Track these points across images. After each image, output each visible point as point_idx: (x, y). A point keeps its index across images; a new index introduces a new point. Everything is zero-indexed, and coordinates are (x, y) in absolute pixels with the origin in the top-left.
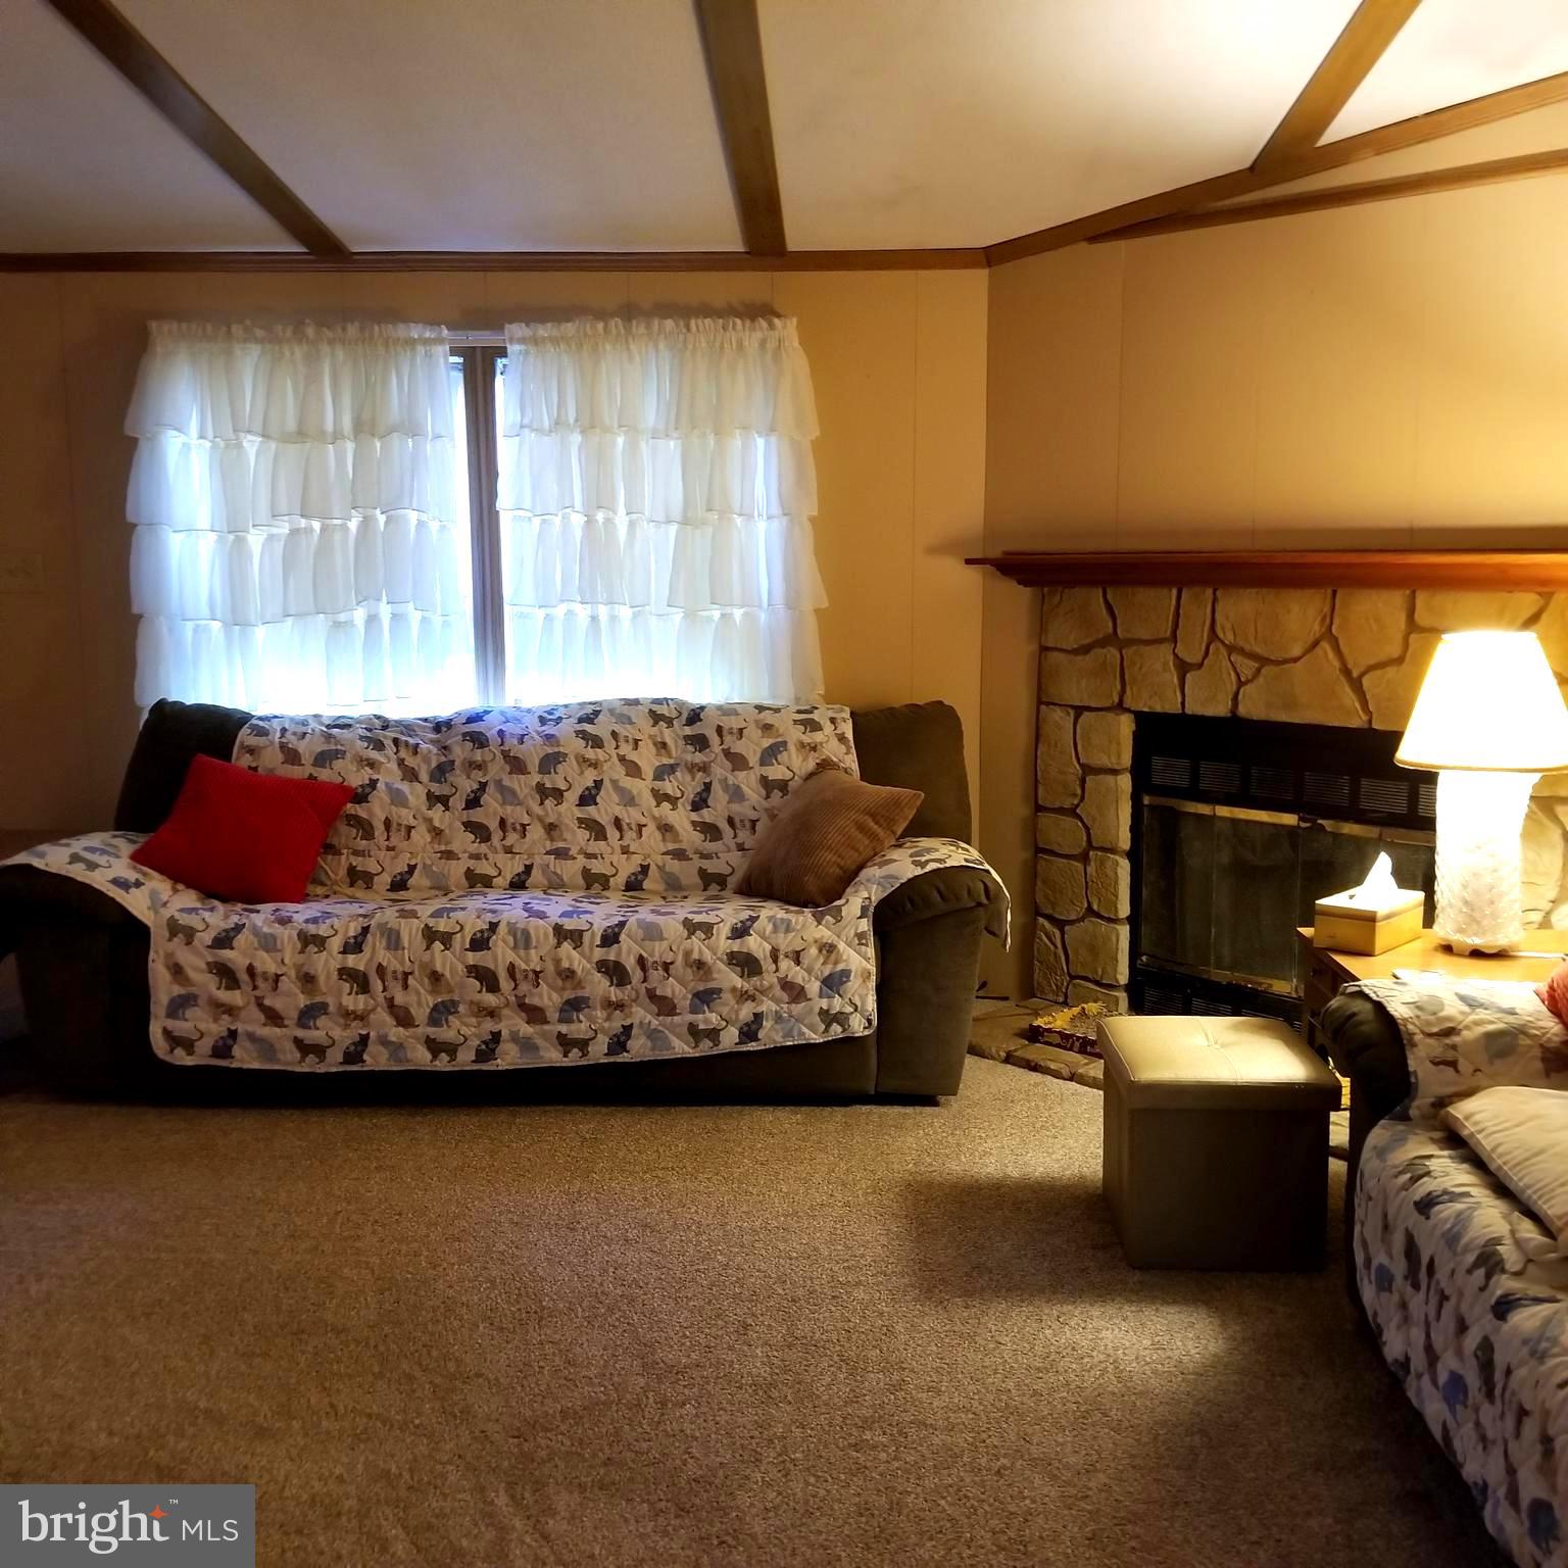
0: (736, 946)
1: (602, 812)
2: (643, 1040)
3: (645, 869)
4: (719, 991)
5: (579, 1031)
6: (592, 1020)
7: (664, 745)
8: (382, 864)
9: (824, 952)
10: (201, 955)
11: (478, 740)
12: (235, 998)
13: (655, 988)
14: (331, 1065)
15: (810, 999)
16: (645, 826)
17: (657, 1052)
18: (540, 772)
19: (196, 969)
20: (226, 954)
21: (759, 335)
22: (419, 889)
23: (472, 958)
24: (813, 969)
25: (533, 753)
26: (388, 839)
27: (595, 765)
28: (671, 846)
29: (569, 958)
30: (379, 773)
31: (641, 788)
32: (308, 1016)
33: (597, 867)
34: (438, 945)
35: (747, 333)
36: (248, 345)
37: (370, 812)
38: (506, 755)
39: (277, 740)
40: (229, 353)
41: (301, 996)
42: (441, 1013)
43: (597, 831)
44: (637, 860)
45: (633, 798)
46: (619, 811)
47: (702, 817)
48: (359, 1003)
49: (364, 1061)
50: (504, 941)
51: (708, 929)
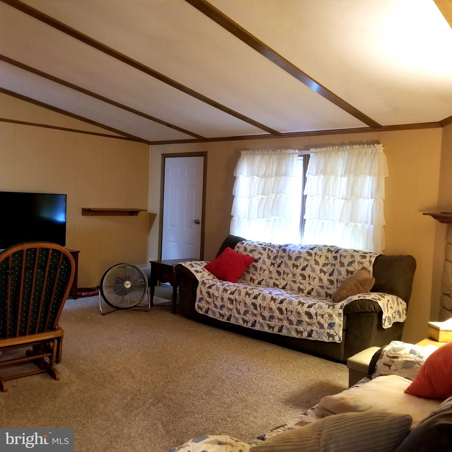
0: (308, 310)
1: (306, 273)
2: (286, 330)
3: (313, 289)
4: (303, 321)
5: (272, 324)
6: (275, 322)
7: (328, 258)
8: (257, 278)
9: (329, 316)
10: (205, 289)
11: (284, 251)
12: (210, 300)
13: (288, 317)
14: (224, 320)
15: (325, 329)
16: (316, 278)
17: (288, 334)
18: (295, 260)
19: (204, 292)
20: (210, 290)
21: (371, 149)
22: (263, 285)
23: (253, 301)
24: (326, 321)
25: (294, 256)
26: (260, 272)
27: (308, 260)
28: (321, 285)
29: (272, 305)
30: (262, 256)
31: (317, 268)
32: (222, 307)
33: (302, 287)
34: (247, 296)
35: (368, 149)
36: (258, 156)
37: (257, 265)
38: (289, 255)
39: (244, 246)
40: (254, 157)
41: (221, 302)
42: (246, 312)
43: (304, 277)
44: (312, 287)
45: (314, 271)
46: (310, 273)
47: (331, 278)
48: (231, 306)
49: (231, 321)
50: (260, 298)
51: (303, 304)
